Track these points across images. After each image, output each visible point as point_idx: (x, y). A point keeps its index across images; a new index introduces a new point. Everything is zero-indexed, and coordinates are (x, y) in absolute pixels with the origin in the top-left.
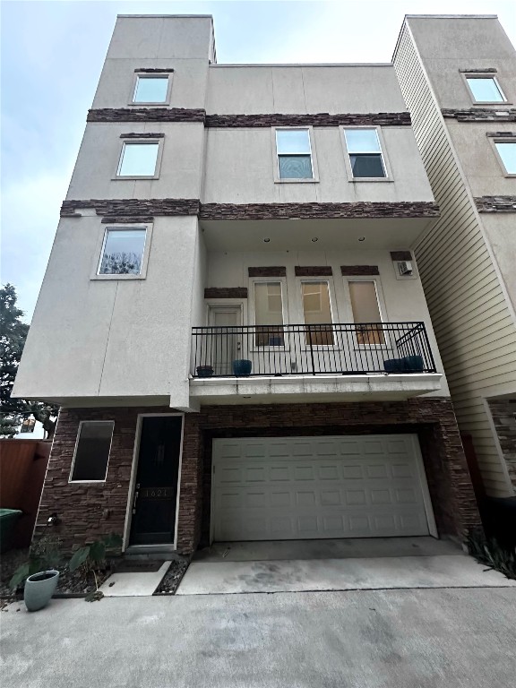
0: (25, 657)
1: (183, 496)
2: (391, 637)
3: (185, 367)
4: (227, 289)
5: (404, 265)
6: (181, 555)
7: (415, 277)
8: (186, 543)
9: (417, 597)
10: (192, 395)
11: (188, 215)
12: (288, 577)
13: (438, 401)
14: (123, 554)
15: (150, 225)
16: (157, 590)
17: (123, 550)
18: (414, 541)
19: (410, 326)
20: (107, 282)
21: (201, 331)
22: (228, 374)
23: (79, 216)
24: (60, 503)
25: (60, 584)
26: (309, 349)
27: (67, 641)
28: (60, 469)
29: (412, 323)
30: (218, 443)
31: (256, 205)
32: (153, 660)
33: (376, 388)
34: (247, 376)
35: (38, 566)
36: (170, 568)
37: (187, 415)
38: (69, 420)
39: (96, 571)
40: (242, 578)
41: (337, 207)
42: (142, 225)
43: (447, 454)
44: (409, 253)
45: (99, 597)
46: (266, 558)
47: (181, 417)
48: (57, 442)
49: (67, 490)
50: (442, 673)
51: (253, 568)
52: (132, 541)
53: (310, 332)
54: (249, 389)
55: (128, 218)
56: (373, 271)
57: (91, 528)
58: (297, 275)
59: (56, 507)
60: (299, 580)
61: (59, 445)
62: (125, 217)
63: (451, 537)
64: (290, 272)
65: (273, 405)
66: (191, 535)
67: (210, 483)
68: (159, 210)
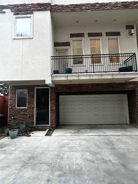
0: (13, 147)
1: (51, 112)
2: (113, 145)
3: (50, 71)
4: (62, 43)
5: (131, 31)
6: (52, 127)
7: (134, 36)
8: (53, 124)
9: (121, 137)
10: (53, 80)
11: (46, 10)
12: (83, 133)
13: (136, 83)
14: (35, 127)
15: (32, 15)
16: (46, 135)
17: (35, 126)
18: (122, 125)
19: (130, 55)
20: (19, 40)
21: (54, 58)
22: (64, 73)
23: (4, 12)
24: (15, 113)
25: (18, 133)
26: (92, 65)
27: (23, 144)
28: (13, 104)
29: (131, 54)
30: (61, 97)
31: (73, 5)
32: (47, 148)
33: (115, 77)
34: (71, 73)
35: (12, 128)
36: (49, 130)
37: (51, 88)
38: (13, 89)
39: (28, 130)
40: (70, 132)
41: (106, 5)
42: (29, 15)
43: (137, 99)
44: (133, 26)
45: (30, 136)
46: (77, 128)
47: (49, 88)
48: (11, 96)
49: (16, 110)
50: (127, 152)
51: (73, 131)
52: (37, 124)
53: (93, 57)
54: (71, 78)
55: (23, 12)
56: (118, 34)
57: (24, 120)
58: (88, 36)
59: (13, 115)
60: (87, 133)
61: (11, 97)
62: (22, 12)
63: (134, 124)
64: (86, 35)
65: (79, 84)
66: (54, 122)
67: (59, 109)
68: (35, 8)
